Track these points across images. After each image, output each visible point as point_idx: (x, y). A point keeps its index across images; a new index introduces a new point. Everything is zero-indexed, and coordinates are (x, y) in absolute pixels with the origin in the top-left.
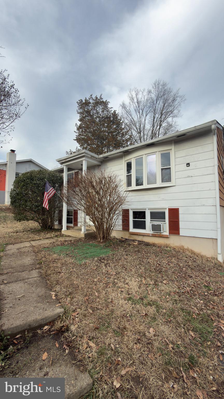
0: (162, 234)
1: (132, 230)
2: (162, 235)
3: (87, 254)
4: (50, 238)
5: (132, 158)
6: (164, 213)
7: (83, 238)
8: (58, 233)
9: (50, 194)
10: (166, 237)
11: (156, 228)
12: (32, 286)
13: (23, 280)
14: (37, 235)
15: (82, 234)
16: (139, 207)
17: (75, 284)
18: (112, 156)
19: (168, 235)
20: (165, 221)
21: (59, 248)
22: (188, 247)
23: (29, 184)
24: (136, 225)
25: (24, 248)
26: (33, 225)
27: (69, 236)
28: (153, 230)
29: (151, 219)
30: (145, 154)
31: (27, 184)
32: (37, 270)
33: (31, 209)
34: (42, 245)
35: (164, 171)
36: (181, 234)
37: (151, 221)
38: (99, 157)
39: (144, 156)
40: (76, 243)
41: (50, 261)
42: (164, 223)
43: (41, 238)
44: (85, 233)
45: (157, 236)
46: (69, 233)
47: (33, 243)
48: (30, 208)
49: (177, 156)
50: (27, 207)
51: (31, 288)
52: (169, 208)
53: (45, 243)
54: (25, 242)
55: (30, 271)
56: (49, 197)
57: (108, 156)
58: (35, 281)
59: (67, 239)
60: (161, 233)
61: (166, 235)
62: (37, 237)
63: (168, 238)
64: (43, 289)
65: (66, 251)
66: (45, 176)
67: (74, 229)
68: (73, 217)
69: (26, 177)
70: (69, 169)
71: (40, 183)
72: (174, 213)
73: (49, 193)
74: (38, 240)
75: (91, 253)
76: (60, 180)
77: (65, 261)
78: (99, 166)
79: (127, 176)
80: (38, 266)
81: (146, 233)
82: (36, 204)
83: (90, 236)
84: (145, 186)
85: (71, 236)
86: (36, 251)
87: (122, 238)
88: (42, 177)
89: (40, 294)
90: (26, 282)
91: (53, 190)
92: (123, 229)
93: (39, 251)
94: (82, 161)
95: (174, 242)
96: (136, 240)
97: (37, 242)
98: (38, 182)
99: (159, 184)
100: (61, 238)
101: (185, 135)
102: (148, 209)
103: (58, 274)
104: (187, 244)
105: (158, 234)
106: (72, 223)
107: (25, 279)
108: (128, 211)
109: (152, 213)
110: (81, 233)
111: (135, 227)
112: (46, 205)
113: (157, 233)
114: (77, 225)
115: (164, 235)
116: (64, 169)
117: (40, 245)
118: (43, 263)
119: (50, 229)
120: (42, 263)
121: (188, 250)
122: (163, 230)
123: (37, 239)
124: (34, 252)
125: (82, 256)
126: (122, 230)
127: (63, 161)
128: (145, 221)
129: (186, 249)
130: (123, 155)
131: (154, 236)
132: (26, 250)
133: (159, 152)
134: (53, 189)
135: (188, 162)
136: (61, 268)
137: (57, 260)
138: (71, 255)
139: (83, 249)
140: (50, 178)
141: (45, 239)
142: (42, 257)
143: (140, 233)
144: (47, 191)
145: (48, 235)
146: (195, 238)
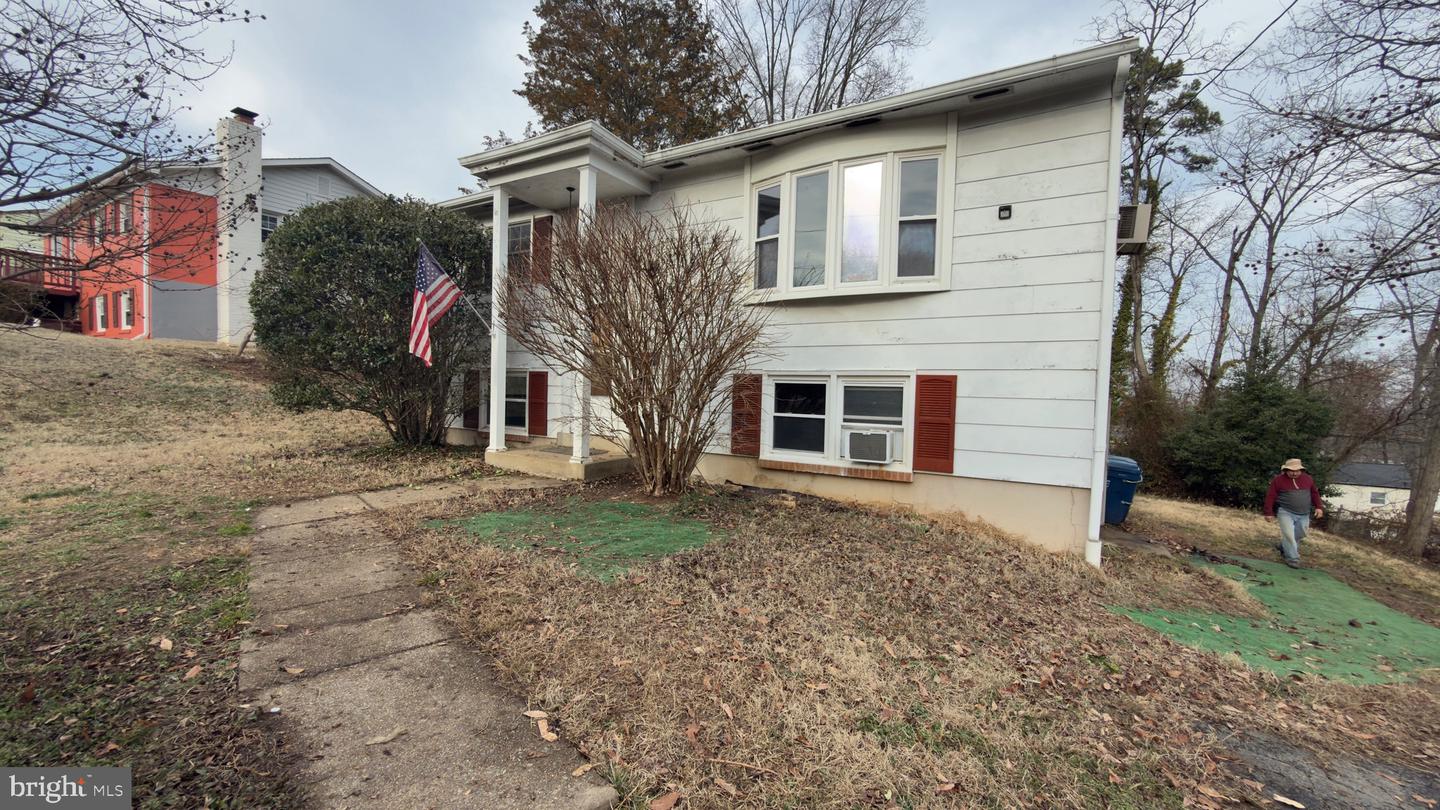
0: (885, 469)
1: (768, 452)
2: (888, 473)
3: (622, 545)
4: (442, 480)
5: (784, 175)
6: (898, 393)
7: (578, 480)
8: (473, 461)
9: (439, 302)
10: (903, 481)
11: (867, 449)
12: (431, 687)
13: (377, 658)
14: (384, 467)
15: (574, 467)
16: (799, 367)
17: (620, 669)
18: (701, 160)
19: (909, 475)
20: (900, 423)
21: (493, 519)
22: (979, 516)
23: (341, 252)
24: (786, 436)
25: (337, 518)
26: (353, 429)
27: (517, 474)
28: (855, 452)
29: (845, 413)
30: (839, 161)
31: (333, 254)
32: (428, 613)
33: (353, 361)
34: (419, 508)
35: (908, 230)
36: (957, 471)
37: (845, 420)
38: (648, 158)
39: (833, 169)
40: (554, 498)
41: (472, 574)
42: (896, 430)
43: (404, 479)
44: (586, 462)
45: (866, 477)
46: (519, 461)
47: (376, 500)
48: (351, 355)
49: (964, 175)
50: (333, 350)
51: (425, 696)
52: (921, 373)
53: (430, 499)
54: (337, 493)
55: (395, 616)
56: (433, 314)
57: (685, 161)
58: (434, 661)
59: (515, 484)
60: (881, 465)
61: (902, 474)
62: (382, 476)
63: (908, 483)
64: (485, 697)
65: (526, 531)
66: (410, 224)
67: (531, 446)
68: (527, 401)
69: (327, 222)
70: (516, 206)
71: (390, 255)
72: (938, 394)
73: (435, 299)
74: (391, 486)
75: (633, 538)
76: (475, 246)
77: (540, 572)
78: (640, 199)
79: (757, 243)
80: (426, 595)
81: (825, 467)
82: (374, 341)
83: (605, 475)
84: (832, 287)
85: (525, 475)
86: (401, 534)
87: (727, 481)
88: (398, 228)
89: (480, 721)
90: (396, 669)
91: (448, 285)
92: (733, 451)
93: (413, 533)
94: (575, 171)
95: (930, 497)
96: (785, 492)
97: (392, 494)
98: (380, 249)
99: (888, 280)
100: (486, 479)
101: (1005, 90)
102: (838, 376)
103: (530, 627)
104: (976, 507)
105: (871, 468)
106: (524, 425)
107: (387, 655)
108: (757, 380)
109: (849, 393)
110: (571, 461)
111: (780, 442)
112: (420, 346)
113: (868, 464)
114: (544, 432)
115: (895, 473)
116: (491, 205)
117: (408, 509)
118: (442, 582)
119: (433, 444)
120: (438, 580)
121: (982, 526)
122: (892, 456)
123: (387, 484)
124: (389, 534)
125: (605, 552)
126: (729, 453)
127: (491, 167)
128: (823, 420)
129: (973, 524)
130: (747, 157)
131: (853, 476)
132: (352, 526)
133: (897, 157)
134: (448, 280)
135: (1005, 202)
136: (532, 601)
137: (502, 569)
138: (553, 548)
139: (594, 525)
140: (433, 236)
141: (420, 483)
142: (431, 557)
143: (803, 465)
144: (426, 287)
145: (432, 469)
146: (1007, 485)
